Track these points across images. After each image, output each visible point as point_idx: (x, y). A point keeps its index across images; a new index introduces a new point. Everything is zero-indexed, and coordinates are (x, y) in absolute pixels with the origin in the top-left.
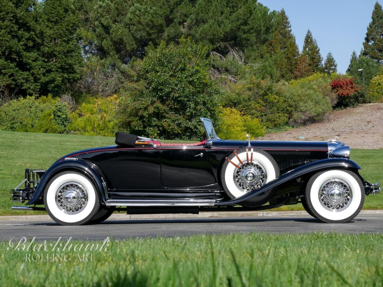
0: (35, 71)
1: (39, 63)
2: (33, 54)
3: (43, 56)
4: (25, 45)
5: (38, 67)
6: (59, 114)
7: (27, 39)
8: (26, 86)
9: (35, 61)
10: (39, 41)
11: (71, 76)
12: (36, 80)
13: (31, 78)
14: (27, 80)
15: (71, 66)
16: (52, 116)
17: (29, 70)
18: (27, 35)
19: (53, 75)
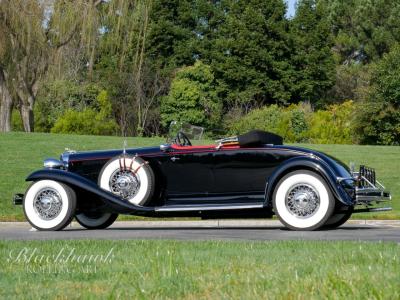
0: (285, 80)
1: (290, 71)
2: (284, 63)
3: (294, 64)
4: (276, 55)
5: (288, 75)
6: (297, 121)
7: (278, 49)
8: (277, 95)
9: (285, 69)
10: (289, 49)
11: (323, 83)
12: (287, 89)
13: (282, 87)
14: (278, 89)
15: (322, 73)
16: (290, 124)
17: (279, 79)
18: (277, 44)
19: (303, 83)
